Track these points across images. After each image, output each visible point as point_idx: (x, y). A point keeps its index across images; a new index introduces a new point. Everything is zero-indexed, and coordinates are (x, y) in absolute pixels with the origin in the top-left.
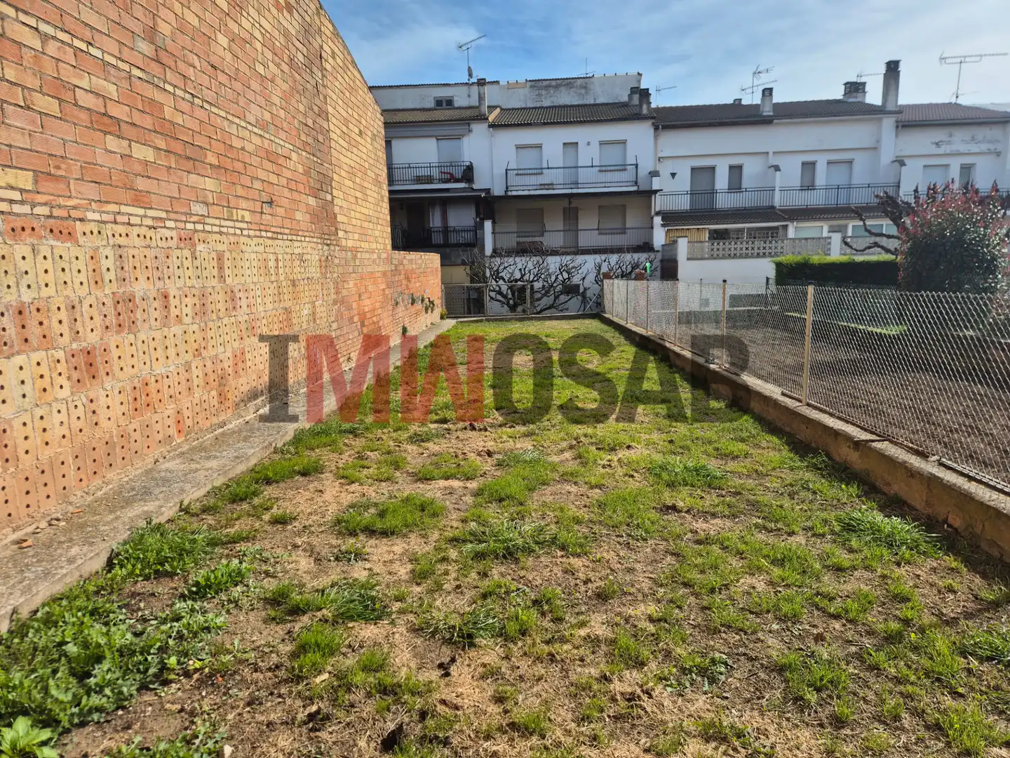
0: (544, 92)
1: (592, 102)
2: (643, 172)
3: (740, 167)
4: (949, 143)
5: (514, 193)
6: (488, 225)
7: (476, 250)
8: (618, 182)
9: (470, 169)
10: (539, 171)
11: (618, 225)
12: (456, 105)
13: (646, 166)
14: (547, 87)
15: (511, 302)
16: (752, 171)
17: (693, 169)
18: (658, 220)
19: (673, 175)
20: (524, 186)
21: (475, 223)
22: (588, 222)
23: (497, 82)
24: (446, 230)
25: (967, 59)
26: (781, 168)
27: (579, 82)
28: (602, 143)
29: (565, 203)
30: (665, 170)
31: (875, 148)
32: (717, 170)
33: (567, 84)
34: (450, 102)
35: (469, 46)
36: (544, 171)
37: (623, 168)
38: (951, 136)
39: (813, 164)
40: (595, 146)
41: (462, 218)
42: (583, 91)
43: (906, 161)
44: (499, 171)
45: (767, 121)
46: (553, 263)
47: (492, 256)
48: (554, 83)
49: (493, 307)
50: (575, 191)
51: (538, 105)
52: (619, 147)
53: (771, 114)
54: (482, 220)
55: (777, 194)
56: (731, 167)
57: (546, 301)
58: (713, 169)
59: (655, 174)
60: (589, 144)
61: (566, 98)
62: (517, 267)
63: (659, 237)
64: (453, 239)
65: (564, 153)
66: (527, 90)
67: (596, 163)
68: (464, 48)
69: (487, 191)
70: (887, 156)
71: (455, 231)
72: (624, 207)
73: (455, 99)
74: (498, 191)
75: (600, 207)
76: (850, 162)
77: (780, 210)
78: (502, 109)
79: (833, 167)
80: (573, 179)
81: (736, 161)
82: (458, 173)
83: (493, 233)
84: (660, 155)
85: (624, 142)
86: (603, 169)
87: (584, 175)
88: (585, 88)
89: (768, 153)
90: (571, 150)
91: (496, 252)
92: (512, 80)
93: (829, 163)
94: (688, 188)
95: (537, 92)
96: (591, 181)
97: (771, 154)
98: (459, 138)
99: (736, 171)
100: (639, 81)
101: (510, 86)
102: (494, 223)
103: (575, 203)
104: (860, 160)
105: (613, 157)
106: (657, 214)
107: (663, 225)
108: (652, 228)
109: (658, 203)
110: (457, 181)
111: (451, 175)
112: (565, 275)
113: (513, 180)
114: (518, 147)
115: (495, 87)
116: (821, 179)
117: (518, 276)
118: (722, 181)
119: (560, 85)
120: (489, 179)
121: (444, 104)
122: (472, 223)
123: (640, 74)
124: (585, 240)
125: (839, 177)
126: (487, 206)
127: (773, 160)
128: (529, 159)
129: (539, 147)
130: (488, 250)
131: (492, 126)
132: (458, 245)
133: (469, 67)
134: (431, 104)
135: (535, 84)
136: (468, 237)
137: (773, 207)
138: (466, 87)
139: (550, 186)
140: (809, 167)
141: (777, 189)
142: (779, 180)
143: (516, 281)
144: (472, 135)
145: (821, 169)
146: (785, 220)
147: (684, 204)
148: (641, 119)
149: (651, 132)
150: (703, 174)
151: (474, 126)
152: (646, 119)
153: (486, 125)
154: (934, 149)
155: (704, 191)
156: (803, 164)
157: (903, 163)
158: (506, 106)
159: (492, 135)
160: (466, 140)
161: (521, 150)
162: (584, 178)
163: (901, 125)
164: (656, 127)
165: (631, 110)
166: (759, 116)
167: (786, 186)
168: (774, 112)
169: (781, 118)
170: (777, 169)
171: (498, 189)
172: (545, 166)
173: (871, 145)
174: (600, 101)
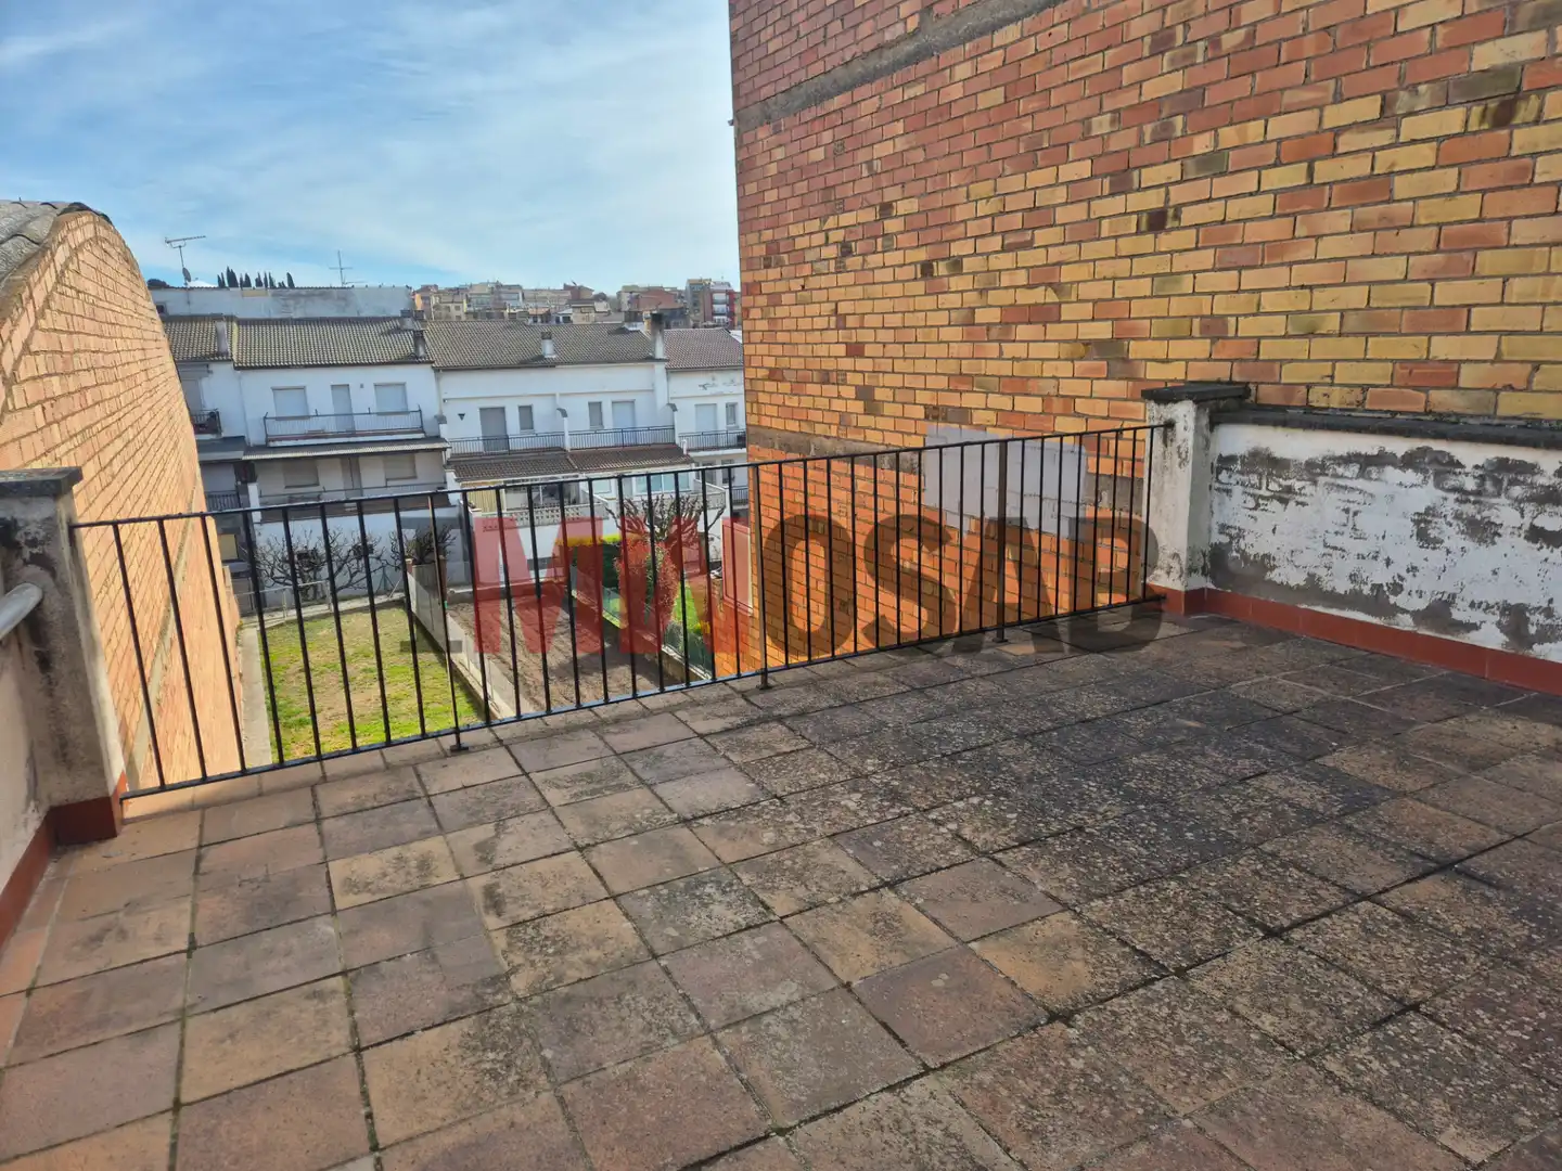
0: (291, 302)
1: (356, 316)
2: (429, 414)
3: (530, 407)
4: (714, 385)
8: (401, 429)
10: (307, 418)
11: (407, 471)
12: (172, 312)
13: (431, 409)
16: (541, 409)
17: (482, 412)
18: (450, 472)
19: (462, 416)
20: (290, 436)
21: (237, 486)
22: (373, 479)
26: (568, 412)
27: (335, 293)
28: (377, 386)
30: (450, 412)
31: (652, 391)
32: (506, 410)
33: (321, 294)
35: (181, 243)
36: (313, 419)
37: (406, 413)
38: (714, 378)
39: (599, 405)
40: (370, 389)
43: (677, 404)
44: (255, 415)
45: (551, 365)
48: (303, 292)
51: (286, 315)
52: (398, 390)
53: (553, 356)
54: (245, 483)
55: (567, 437)
56: (521, 408)
58: (502, 410)
59: (441, 419)
61: (321, 309)
65: (334, 395)
66: (269, 301)
67: (374, 409)
68: (176, 244)
69: (238, 441)
70: (662, 401)
71: (211, 496)
76: (633, 402)
77: (572, 455)
78: (243, 323)
79: (617, 407)
80: (348, 427)
81: (526, 402)
82: (202, 421)
83: (260, 494)
84: (444, 396)
85: (403, 385)
86: (382, 413)
87: (359, 423)
88: (344, 299)
89: (554, 395)
90: (341, 393)
91: (267, 518)
93: (613, 403)
94: (480, 435)
95: (283, 305)
96: (370, 428)
97: (557, 396)
98: (194, 380)
99: (526, 411)
101: (245, 293)
102: (258, 485)
104: (640, 402)
105: (391, 400)
106: (450, 466)
107: (456, 480)
108: (445, 482)
109: (449, 449)
113: (274, 427)
114: (275, 389)
115: (225, 294)
116: (608, 423)
118: (513, 423)
119: (314, 295)
120: (242, 423)
122: (233, 488)
123: (409, 289)
125: (625, 420)
127: (561, 404)
128: (291, 405)
129: (303, 388)
131: (237, 368)
133: (185, 271)
135: (278, 292)
136: (228, 500)
137: (562, 449)
138: (183, 293)
139: (320, 433)
140: (596, 407)
141: (567, 434)
142: (567, 425)
144: (211, 377)
145: (607, 409)
146: (575, 471)
147: (479, 447)
148: (419, 363)
149: (432, 373)
150: (493, 415)
151: (214, 367)
152: (423, 363)
153: (230, 366)
154: (702, 392)
155: (496, 437)
156: (590, 404)
157: (674, 408)
158: (241, 315)
159: (240, 378)
160: (205, 383)
161: (279, 393)
162: (361, 424)
163: (670, 371)
164: (437, 370)
165: (405, 344)
166: (541, 357)
167: (574, 431)
168: (556, 352)
169: (562, 364)
170: (564, 414)
171: (255, 438)
172: (312, 413)
173: (649, 388)
174: (365, 314)
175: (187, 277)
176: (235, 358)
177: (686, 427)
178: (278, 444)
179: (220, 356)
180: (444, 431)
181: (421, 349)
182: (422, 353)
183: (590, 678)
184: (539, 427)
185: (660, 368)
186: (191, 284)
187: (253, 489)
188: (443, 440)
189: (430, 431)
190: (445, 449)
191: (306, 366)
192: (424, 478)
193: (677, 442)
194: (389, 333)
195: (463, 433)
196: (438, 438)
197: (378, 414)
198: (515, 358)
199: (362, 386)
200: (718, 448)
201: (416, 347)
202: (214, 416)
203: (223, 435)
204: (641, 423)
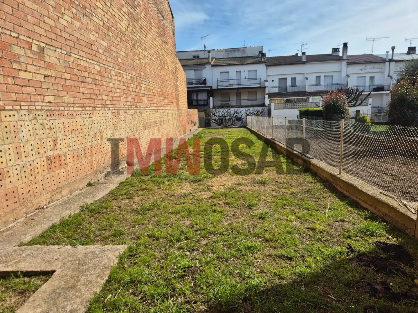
0: (230, 53)
1: (246, 56)
2: (263, 80)
3: (295, 78)
4: (365, 69)
5: (220, 88)
6: (211, 98)
7: (208, 107)
8: (254, 84)
9: (205, 80)
10: (228, 80)
11: (254, 98)
12: (200, 57)
13: (263, 78)
15: (219, 123)
16: (299, 79)
17: (279, 79)
18: (267, 96)
19: (273, 81)
20: (223, 86)
21: (207, 97)
22: (244, 97)
23: (214, 50)
24: (198, 100)
25: (375, 39)
26: (308, 78)
27: (242, 49)
28: (249, 71)
29: (236, 91)
30: (270, 79)
31: (340, 71)
32: (287, 79)
33: (238, 50)
34: (198, 57)
35: (204, 38)
36: (230, 80)
37: (256, 79)
38: (366, 67)
39: (320, 77)
40: (247, 72)
41: (203, 96)
42: (243, 52)
43: (350, 76)
44: (215, 80)
45: (304, 63)
46: (232, 110)
47: (212, 109)
48: (233, 50)
49: (213, 125)
50: (240, 87)
51: (228, 57)
52: (255, 72)
53: (305, 60)
54: (209, 97)
55: (307, 87)
56: (292, 78)
57: (230, 123)
58: (286, 79)
59: (266, 81)
60: (244, 71)
61: (237, 54)
62: (221, 112)
63: (267, 102)
64: (200, 103)
65: (236, 74)
66: (224, 52)
67: (247, 77)
68: (203, 38)
69: (211, 87)
70: (344, 74)
71: (200, 100)
72: (256, 92)
73: (200, 55)
74: (215, 87)
75: (248, 92)
76: (332, 76)
77: (308, 93)
78: (216, 59)
79: (326, 78)
80: (239, 83)
81: (294, 76)
82: (201, 81)
83: (213, 101)
84: (268, 74)
85: (256, 71)
86: (249, 79)
87: (243, 82)
88: (244, 51)
90: (238, 73)
91: (214, 107)
92: (219, 49)
93: (325, 76)
94: (278, 85)
95: (227, 53)
96: (245, 84)
97: (305, 74)
98: (202, 70)
99: (294, 79)
100: (262, 49)
101: (218, 51)
102: (213, 97)
103: (240, 91)
104: (335, 75)
105: (252, 75)
106: (267, 94)
107: (268, 98)
108: (265, 99)
109: (267, 91)
110: (201, 84)
111: (199, 82)
112: (236, 115)
113: (219, 83)
114: (221, 73)
115: (213, 51)
116: (322, 82)
117: (221, 115)
118: (289, 83)
119: (235, 50)
120: (212, 83)
121: (196, 57)
122: (206, 98)
123: (262, 47)
124: (244, 103)
125: (329, 81)
126: (211, 92)
127: (306, 76)
128: (225, 77)
129: (228, 72)
130: (211, 106)
131: (213, 66)
132: (202, 105)
133: (205, 45)
134: (192, 57)
135: (227, 50)
136: (205, 102)
137: (306, 91)
138: (203, 52)
139: (231, 85)
140: (318, 78)
141: (307, 85)
142: (307, 83)
143: (220, 116)
144: (206, 69)
145: (322, 79)
146: (309, 96)
147: (276, 90)
149: (265, 67)
150: (283, 80)
151: (206, 66)
152: (263, 63)
153: (210, 66)
154: (360, 72)
155: (283, 87)
156: (316, 77)
157: (349, 77)
158: (217, 57)
159: (212, 69)
160: (204, 71)
163: (348, 64)
164: (267, 66)
166: (301, 61)
167: (310, 84)
169: (309, 62)
172: (230, 79)
173: (339, 70)
174: (249, 55)
175: (205, 48)
176: (212, 64)
177: (352, 83)
179: (209, 63)
180: (267, 84)
182: (263, 60)
184: (298, 83)
185: (344, 63)
186: (205, 49)
189: (262, 85)
191: (230, 65)
193: (348, 88)
195: (272, 86)
198: (292, 62)
202: (205, 79)
203: (207, 85)
204: (335, 82)
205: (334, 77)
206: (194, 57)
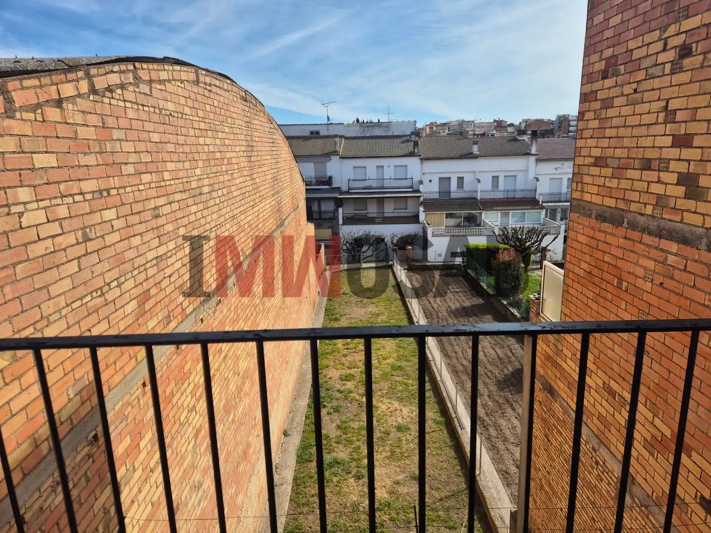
0: (366, 129)
1: (391, 135)
2: (416, 180)
3: (463, 178)
4: (562, 168)
7: (335, 221)
8: (404, 186)
10: (365, 180)
11: (403, 206)
12: (321, 134)
13: (417, 177)
14: (369, 126)
16: (468, 179)
17: (440, 179)
18: (421, 208)
19: (430, 181)
20: (358, 188)
21: (334, 209)
22: (389, 208)
23: (343, 124)
24: (320, 212)
26: (481, 180)
27: (384, 124)
28: (395, 166)
30: (426, 179)
31: (527, 171)
32: (452, 179)
33: (379, 126)
34: (317, 133)
36: (368, 180)
37: (406, 179)
38: (563, 164)
39: (498, 178)
40: (392, 168)
41: (328, 207)
42: (386, 130)
43: (540, 177)
44: (345, 179)
45: (476, 157)
47: (342, 225)
51: (363, 135)
52: (404, 168)
53: (478, 153)
54: (338, 207)
55: (479, 193)
56: (458, 178)
58: (450, 178)
59: (421, 182)
61: (377, 132)
63: (422, 217)
64: (323, 216)
65: (377, 171)
66: (358, 128)
67: (393, 177)
68: (326, 105)
69: (339, 188)
70: (531, 175)
71: (325, 212)
73: (321, 132)
76: (515, 176)
77: (480, 202)
78: (347, 138)
79: (507, 178)
80: (381, 184)
81: (461, 175)
82: (325, 181)
83: (343, 213)
84: (424, 172)
85: (407, 166)
88: (388, 127)
89: (475, 172)
90: (380, 169)
91: (344, 222)
93: (505, 176)
94: (438, 190)
95: (363, 129)
96: (391, 186)
97: (477, 173)
98: (325, 162)
99: (461, 180)
100: (415, 125)
101: (349, 125)
102: (343, 208)
106: (422, 203)
107: (424, 211)
108: (419, 212)
109: (422, 196)
110: (325, 184)
113: (352, 185)
114: (354, 167)
115: (342, 126)
116: (501, 187)
118: (454, 185)
119: (375, 126)
120: (340, 181)
121: (315, 134)
123: (415, 121)
125: (510, 187)
127: (478, 176)
129: (365, 167)
130: (341, 221)
131: (341, 158)
132: (326, 219)
133: (328, 116)
134: (307, 134)
135: (362, 125)
136: (331, 215)
137: (477, 199)
138: (326, 126)
139: (370, 187)
140: (495, 179)
141: (479, 191)
142: (480, 187)
144: (331, 162)
145: (501, 181)
146: (481, 210)
147: (436, 196)
148: (414, 156)
149: (419, 161)
150: (445, 181)
151: (332, 157)
152: (416, 156)
153: (338, 157)
154: (555, 171)
155: (445, 192)
156: (493, 177)
157: (538, 180)
158: (347, 135)
159: (342, 162)
160: (329, 165)
161: (356, 169)
162: (387, 184)
163: (538, 161)
164: (422, 159)
165: (410, 147)
166: (472, 153)
167: (483, 189)
168: (479, 151)
169: (481, 156)
170: (479, 181)
171: (345, 188)
172: (367, 178)
173: (525, 169)
174: (395, 134)
175: (329, 120)
176: (340, 154)
177: (543, 189)
178: (352, 191)
179: (335, 153)
180: (421, 188)
181: (416, 149)
182: (416, 152)
183: (471, 319)
184: (466, 187)
185: (532, 159)
186: (329, 122)
187: (340, 210)
188: (421, 192)
189: (415, 188)
190: (420, 197)
191: (368, 157)
192: (410, 210)
193: (537, 198)
194: (403, 142)
195: (430, 189)
196: (418, 191)
197: (395, 179)
198: (458, 154)
199: (389, 166)
200: (560, 202)
201: (414, 149)
202: (330, 178)
203: (333, 186)
204: (518, 187)
205: (518, 177)
206: (312, 133)
